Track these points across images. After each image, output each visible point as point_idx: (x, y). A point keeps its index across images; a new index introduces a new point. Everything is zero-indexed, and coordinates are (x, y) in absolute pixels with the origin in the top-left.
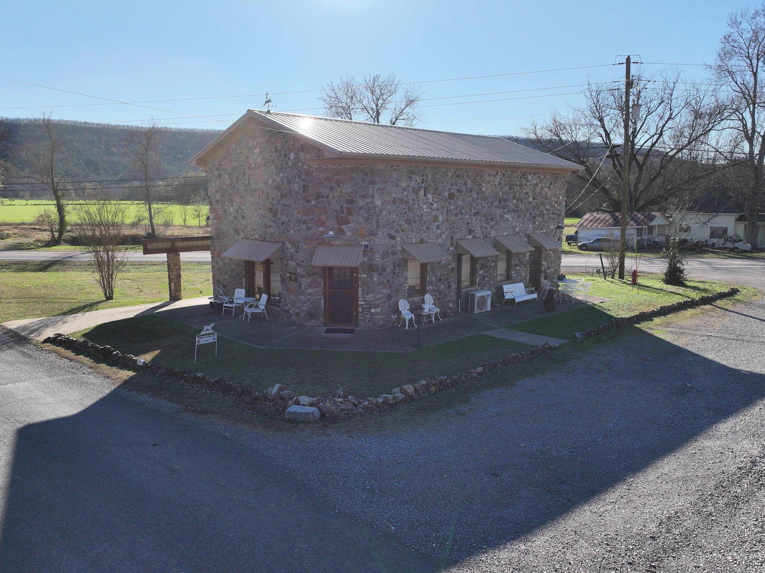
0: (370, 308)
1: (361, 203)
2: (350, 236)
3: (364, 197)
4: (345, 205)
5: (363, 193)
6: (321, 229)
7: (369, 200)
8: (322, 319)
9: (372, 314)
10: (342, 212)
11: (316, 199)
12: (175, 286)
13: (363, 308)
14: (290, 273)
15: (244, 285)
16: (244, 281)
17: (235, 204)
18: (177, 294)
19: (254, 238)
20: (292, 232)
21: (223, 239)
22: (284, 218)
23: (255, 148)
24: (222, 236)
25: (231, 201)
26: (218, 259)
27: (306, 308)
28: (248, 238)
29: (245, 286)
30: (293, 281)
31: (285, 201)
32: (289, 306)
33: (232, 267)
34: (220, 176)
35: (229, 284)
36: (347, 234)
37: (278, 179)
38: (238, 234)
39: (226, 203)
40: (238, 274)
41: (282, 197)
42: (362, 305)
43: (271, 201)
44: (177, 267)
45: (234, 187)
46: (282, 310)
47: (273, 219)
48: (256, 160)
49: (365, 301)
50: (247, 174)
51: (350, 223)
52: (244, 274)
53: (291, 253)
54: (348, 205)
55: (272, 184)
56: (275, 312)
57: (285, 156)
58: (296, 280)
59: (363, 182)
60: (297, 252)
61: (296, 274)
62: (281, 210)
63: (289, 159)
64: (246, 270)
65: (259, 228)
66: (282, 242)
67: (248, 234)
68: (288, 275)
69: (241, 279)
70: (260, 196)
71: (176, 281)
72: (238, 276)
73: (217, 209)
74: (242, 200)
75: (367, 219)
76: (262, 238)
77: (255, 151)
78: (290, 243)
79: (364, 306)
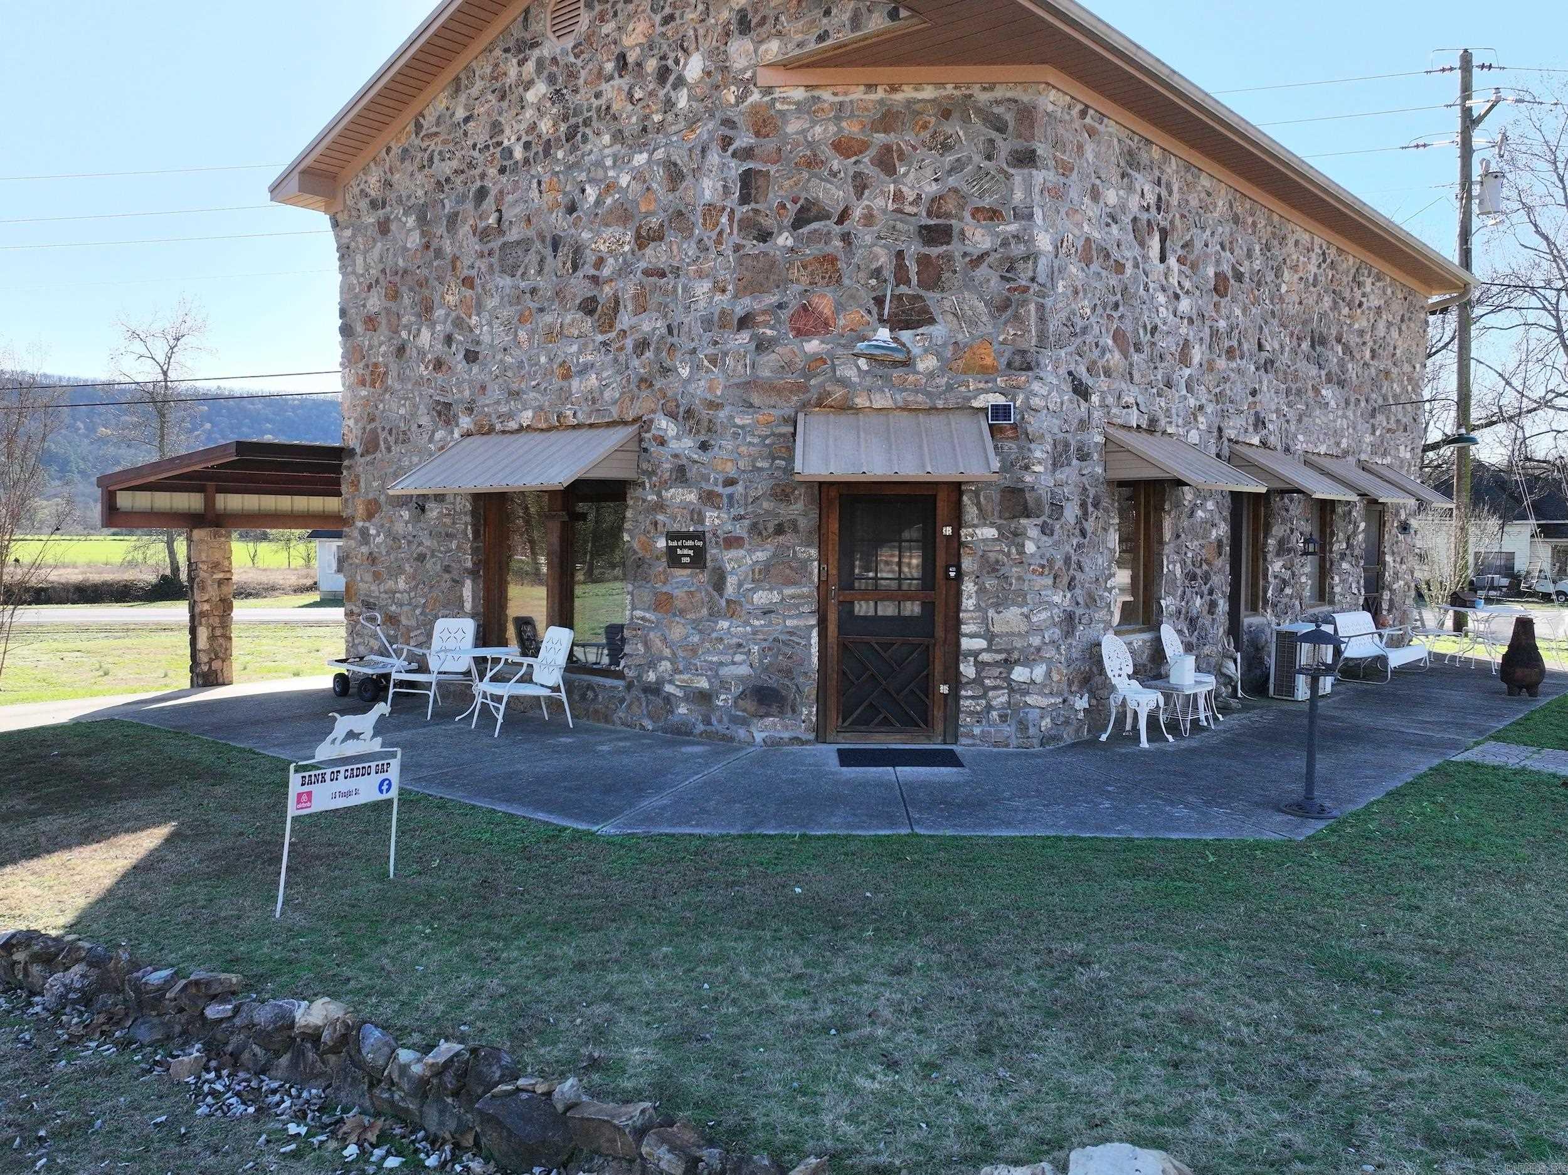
0: (1008, 664)
1: (980, 238)
2: (931, 375)
3: (993, 215)
4: (914, 249)
5: (987, 202)
6: (813, 346)
7: (1013, 228)
8: (809, 712)
9: (1012, 688)
10: (901, 276)
11: (798, 223)
12: (212, 638)
13: (980, 666)
14: (671, 536)
15: (468, 606)
16: (467, 592)
17: (439, 313)
18: (216, 665)
19: (512, 425)
20: (685, 372)
21: (389, 450)
22: (651, 325)
23: (529, 85)
24: (385, 440)
25: (426, 309)
26: (367, 524)
27: (744, 670)
28: (491, 430)
29: (473, 607)
30: (685, 566)
31: (656, 256)
32: (661, 669)
33: (420, 544)
34: (384, 228)
35: (405, 608)
36: (921, 366)
37: (624, 180)
38: (448, 423)
39: (404, 320)
40: (447, 569)
41: (642, 240)
42: (976, 654)
43: (592, 272)
44: (221, 576)
45: (439, 253)
46: (629, 686)
47: (600, 338)
48: (533, 127)
49: (990, 637)
50: (493, 192)
51: (932, 321)
52: (469, 564)
53: (676, 456)
54: (926, 250)
55: (598, 202)
56: (596, 696)
57: (663, 74)
58: (699, 559)
59: (989, 158)
60: (704, 446)
61: (699, 536)
62: (636, 297)
63: (680, 82)
64: (475, 551)
65: (534, 383)
66: (635, 421)
67: (488, 415)
68: (661, 543)
69: (458, 583)
70: (542, 261)
71: (216, 621)
72: (447, 576)
73: (371, 347)
74: (469, 293)
75: (1002, 307)
76: (546, 420)
77: (531, 96)
78: (672, 415)
79: (985, 657)
